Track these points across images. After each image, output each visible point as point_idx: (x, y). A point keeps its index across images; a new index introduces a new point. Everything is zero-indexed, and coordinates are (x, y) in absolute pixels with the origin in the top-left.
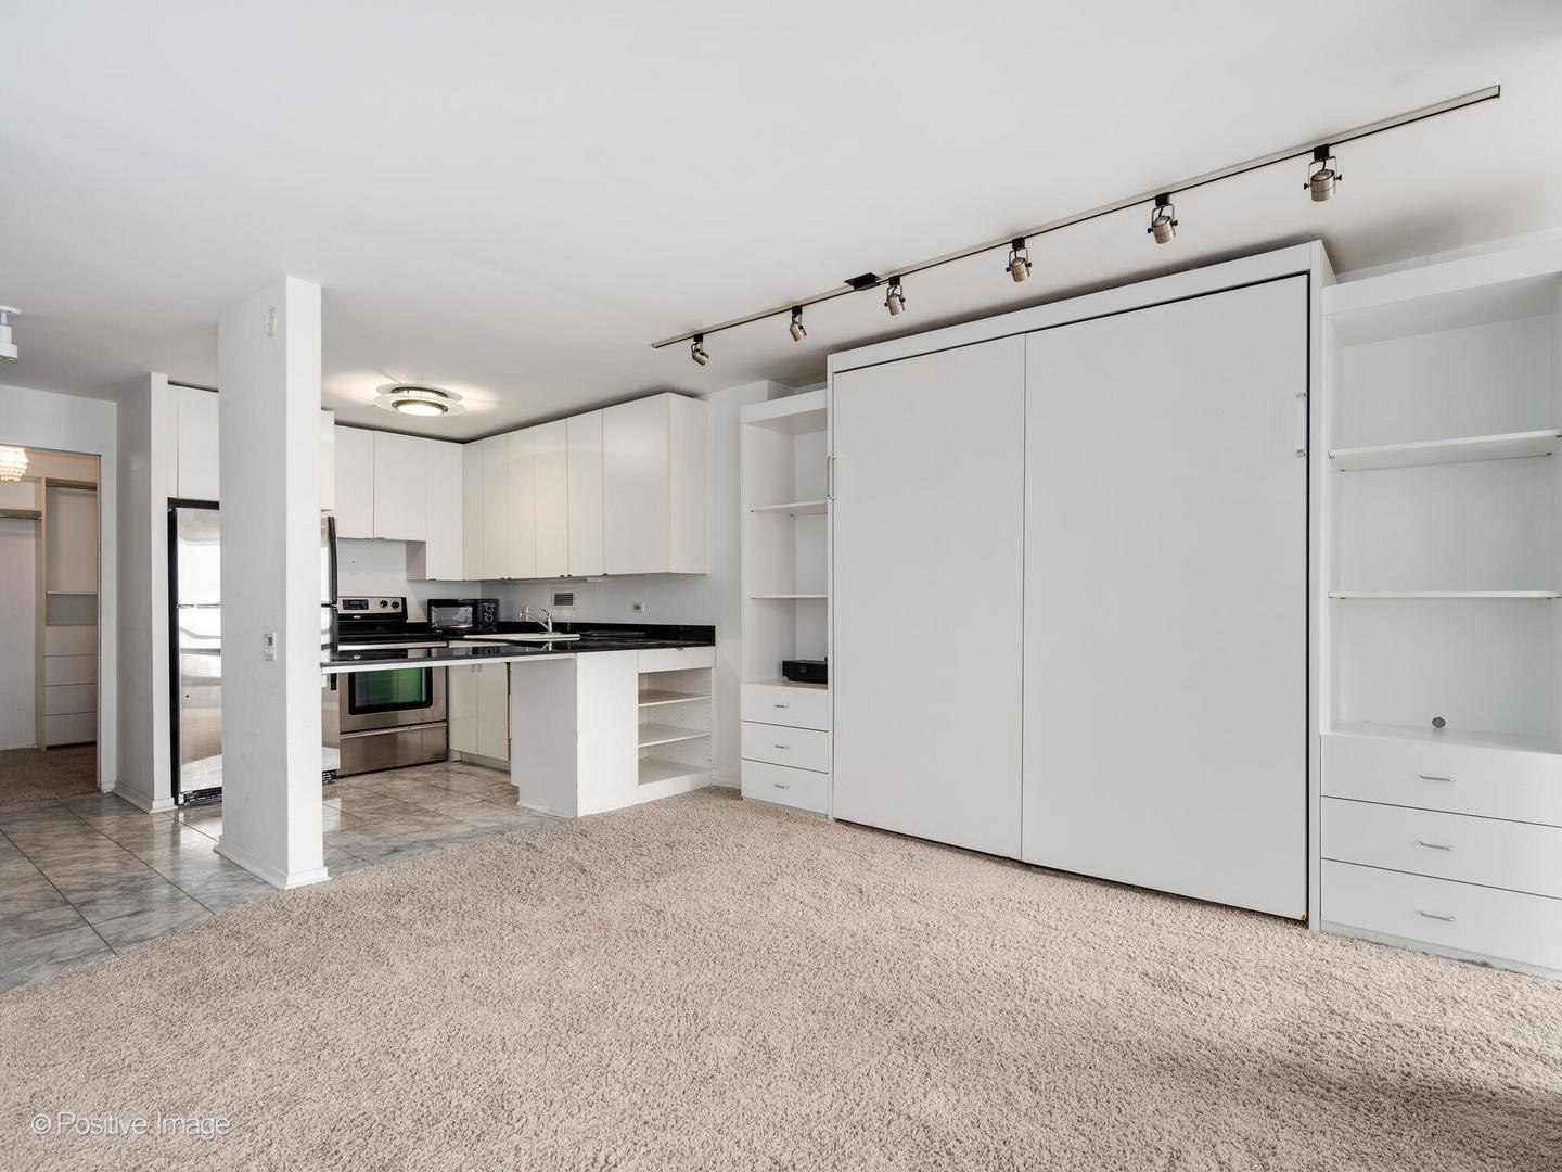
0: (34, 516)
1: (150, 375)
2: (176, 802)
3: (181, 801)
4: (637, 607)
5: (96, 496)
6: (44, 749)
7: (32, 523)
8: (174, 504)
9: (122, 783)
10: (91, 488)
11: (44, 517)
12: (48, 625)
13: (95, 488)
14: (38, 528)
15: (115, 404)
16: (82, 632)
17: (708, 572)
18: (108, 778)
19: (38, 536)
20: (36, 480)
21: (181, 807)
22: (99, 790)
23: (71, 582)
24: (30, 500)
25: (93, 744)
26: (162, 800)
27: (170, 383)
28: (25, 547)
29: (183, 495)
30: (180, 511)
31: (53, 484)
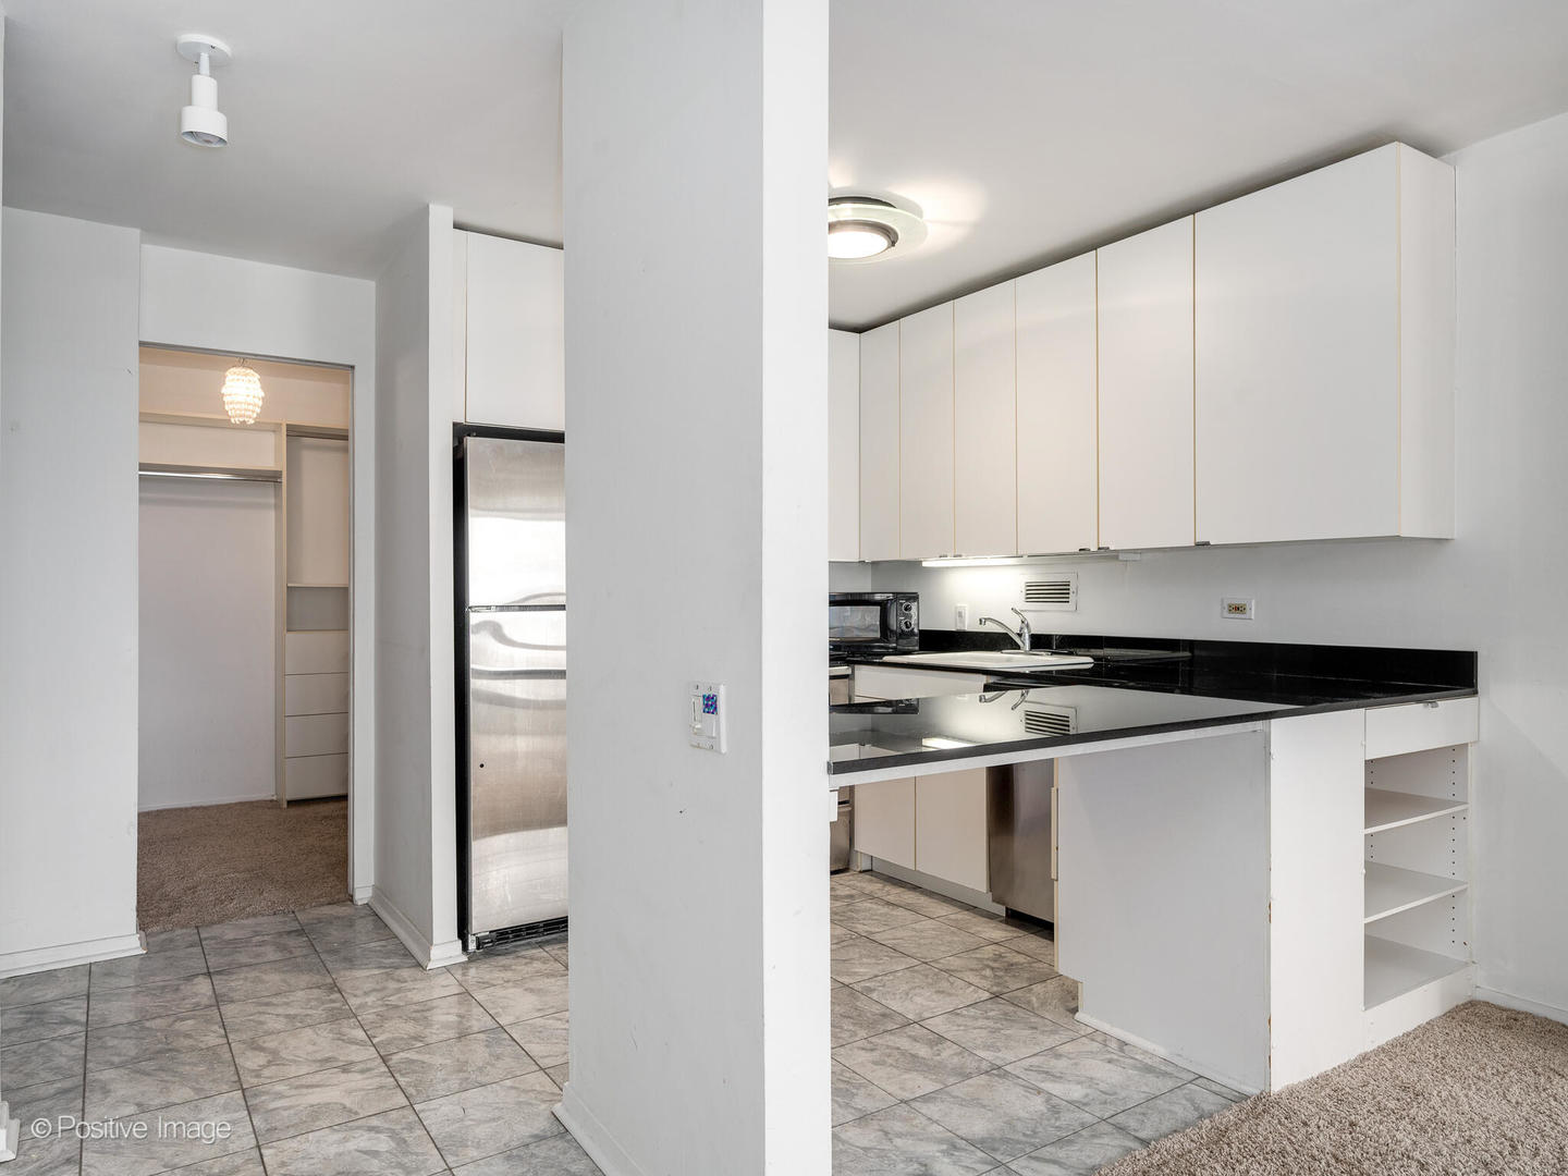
0: (272, 478)
1: (426, 209)
2: (465, 947)
3: (472, 946)
4: (1238, 609)
5: (346, 450)
6: (285, 806)
7: (271, 486)
8: (461, 432)
9: (382, 890)
10: (342, 436)
11: (284, 480)
12: (288, 631)
13: (345, 438)
14: (278, 495)
15: (373, 284)
16: (330, 639)
17: (1455, 536)
18: (363, 880)
19: (277, 507)
20: (275, 429)
21: (472, 958)
22: (351, 898)
23: (318, 573)
24: (267, 454)
25: (344, 798)
26: (445, 948)
27: (457, 226)
28: (261, 524)
29: (476, 418)
30: (471, 443)
31: (295, 433)
